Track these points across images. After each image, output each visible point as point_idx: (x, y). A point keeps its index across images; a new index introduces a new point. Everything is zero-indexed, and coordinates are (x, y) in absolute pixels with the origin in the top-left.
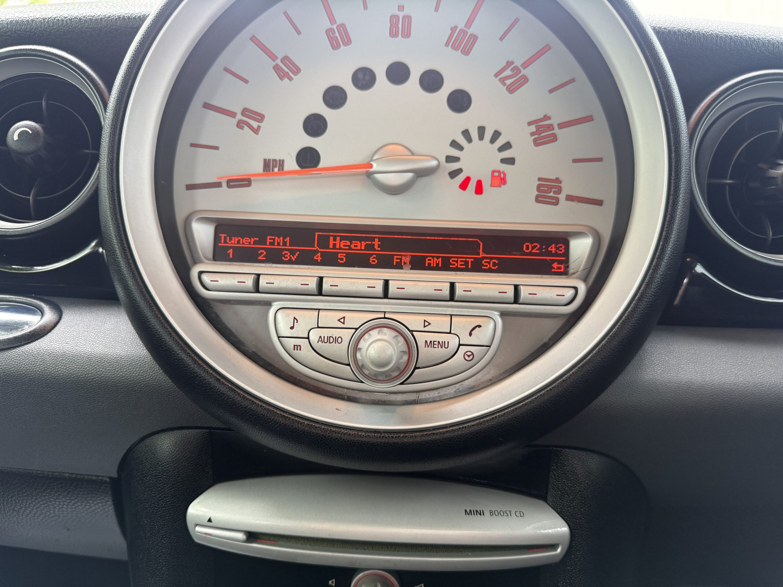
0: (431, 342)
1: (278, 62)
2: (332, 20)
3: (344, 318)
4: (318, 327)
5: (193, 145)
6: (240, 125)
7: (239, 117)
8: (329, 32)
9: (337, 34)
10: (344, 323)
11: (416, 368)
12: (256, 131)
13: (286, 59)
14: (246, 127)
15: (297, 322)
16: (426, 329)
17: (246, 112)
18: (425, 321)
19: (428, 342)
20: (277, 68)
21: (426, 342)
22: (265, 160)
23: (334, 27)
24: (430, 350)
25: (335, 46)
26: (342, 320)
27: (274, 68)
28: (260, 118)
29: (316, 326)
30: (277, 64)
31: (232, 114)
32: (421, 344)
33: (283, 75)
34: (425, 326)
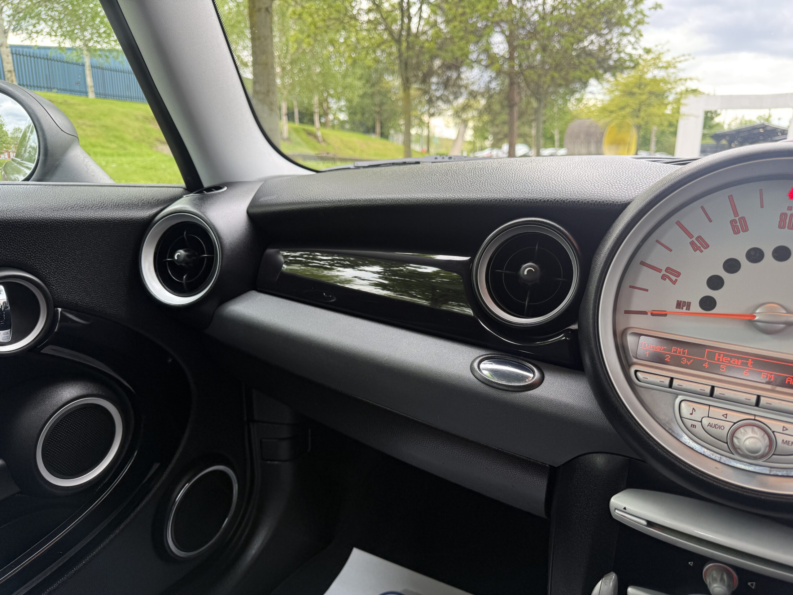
0: (786, 441)
1: (694, 239)
2: (736, 213)
3: (727, 414)
4: (708, 417)
5: (631, 287)
6: (664, 277)
7: (664, 272)
8: (732, 222)
9: (738, 224)
10: (726, 418)
11: (773, 454)
12: (674, 282)
13: (699, 238)
14: (667, 279)
15: (695, 411)
16: (784, 432)
17: (668, 269)
18: (784, 427)
19: (785, 441)
20: (692, 243)
21: (783, 440)
22: (678, 301)
23: (737, 218)
24: (786, 446)
25: (736, 232)
26: (725, 416)
27: (690, 243)
28: (678, 274)
29: (707, 416)
30: (693, 241)
31: (659, 270)
32: (779, 441)
33: (696, 248)
34: (783, 430)
